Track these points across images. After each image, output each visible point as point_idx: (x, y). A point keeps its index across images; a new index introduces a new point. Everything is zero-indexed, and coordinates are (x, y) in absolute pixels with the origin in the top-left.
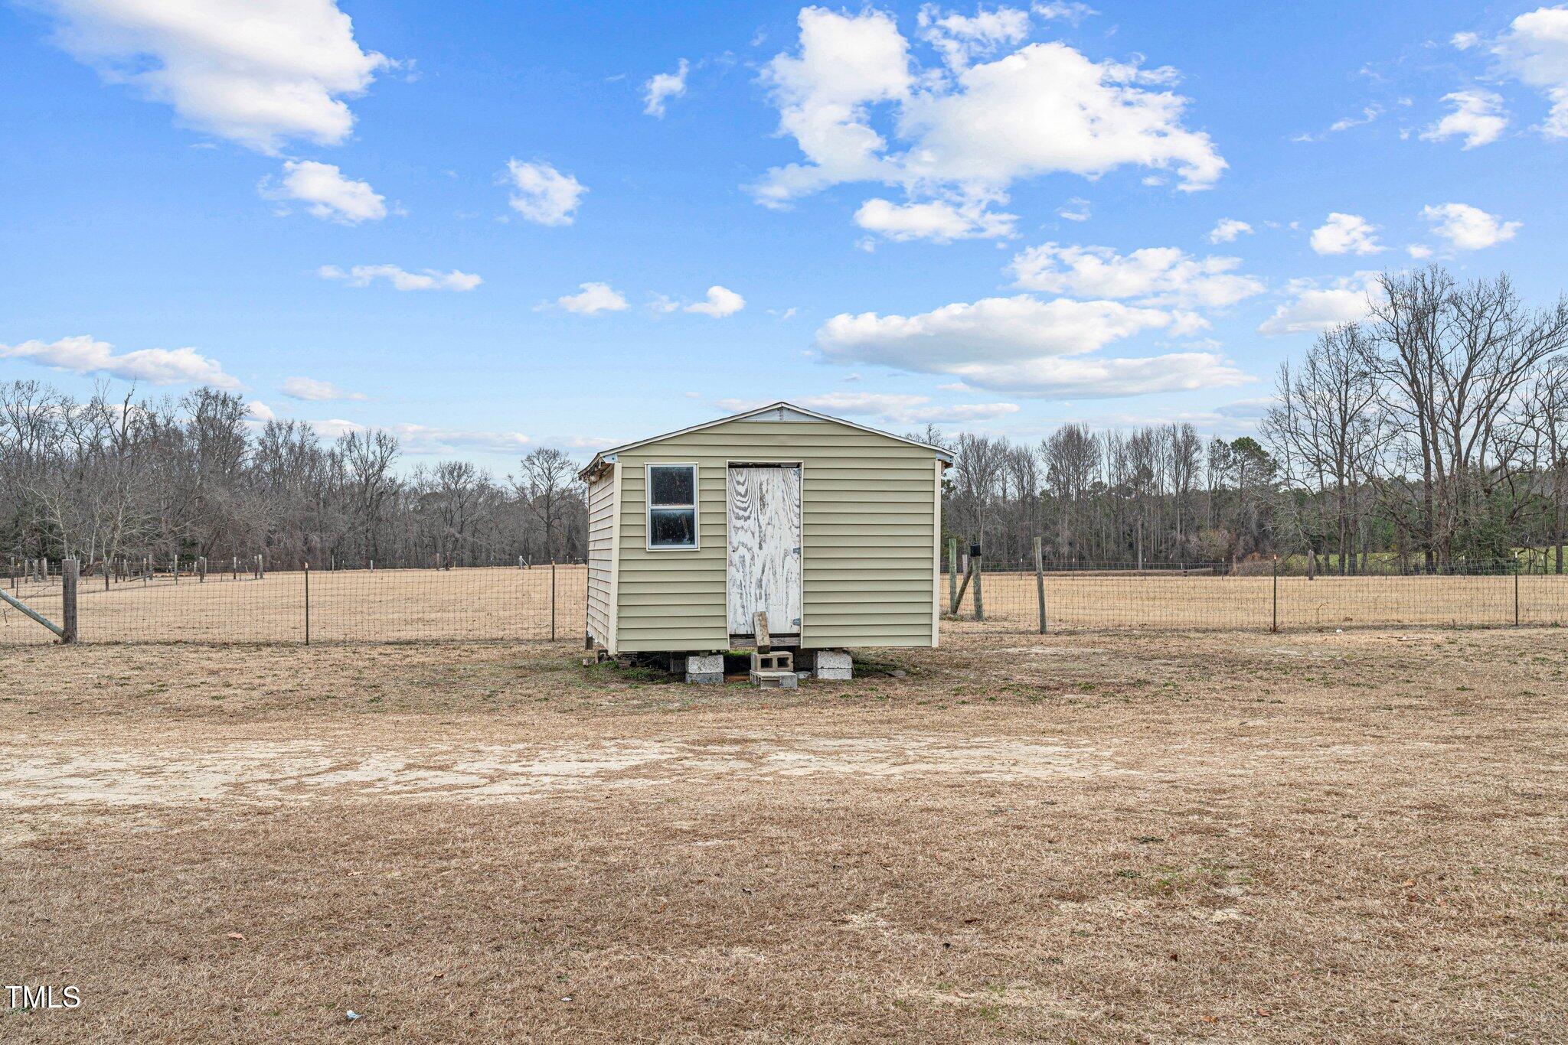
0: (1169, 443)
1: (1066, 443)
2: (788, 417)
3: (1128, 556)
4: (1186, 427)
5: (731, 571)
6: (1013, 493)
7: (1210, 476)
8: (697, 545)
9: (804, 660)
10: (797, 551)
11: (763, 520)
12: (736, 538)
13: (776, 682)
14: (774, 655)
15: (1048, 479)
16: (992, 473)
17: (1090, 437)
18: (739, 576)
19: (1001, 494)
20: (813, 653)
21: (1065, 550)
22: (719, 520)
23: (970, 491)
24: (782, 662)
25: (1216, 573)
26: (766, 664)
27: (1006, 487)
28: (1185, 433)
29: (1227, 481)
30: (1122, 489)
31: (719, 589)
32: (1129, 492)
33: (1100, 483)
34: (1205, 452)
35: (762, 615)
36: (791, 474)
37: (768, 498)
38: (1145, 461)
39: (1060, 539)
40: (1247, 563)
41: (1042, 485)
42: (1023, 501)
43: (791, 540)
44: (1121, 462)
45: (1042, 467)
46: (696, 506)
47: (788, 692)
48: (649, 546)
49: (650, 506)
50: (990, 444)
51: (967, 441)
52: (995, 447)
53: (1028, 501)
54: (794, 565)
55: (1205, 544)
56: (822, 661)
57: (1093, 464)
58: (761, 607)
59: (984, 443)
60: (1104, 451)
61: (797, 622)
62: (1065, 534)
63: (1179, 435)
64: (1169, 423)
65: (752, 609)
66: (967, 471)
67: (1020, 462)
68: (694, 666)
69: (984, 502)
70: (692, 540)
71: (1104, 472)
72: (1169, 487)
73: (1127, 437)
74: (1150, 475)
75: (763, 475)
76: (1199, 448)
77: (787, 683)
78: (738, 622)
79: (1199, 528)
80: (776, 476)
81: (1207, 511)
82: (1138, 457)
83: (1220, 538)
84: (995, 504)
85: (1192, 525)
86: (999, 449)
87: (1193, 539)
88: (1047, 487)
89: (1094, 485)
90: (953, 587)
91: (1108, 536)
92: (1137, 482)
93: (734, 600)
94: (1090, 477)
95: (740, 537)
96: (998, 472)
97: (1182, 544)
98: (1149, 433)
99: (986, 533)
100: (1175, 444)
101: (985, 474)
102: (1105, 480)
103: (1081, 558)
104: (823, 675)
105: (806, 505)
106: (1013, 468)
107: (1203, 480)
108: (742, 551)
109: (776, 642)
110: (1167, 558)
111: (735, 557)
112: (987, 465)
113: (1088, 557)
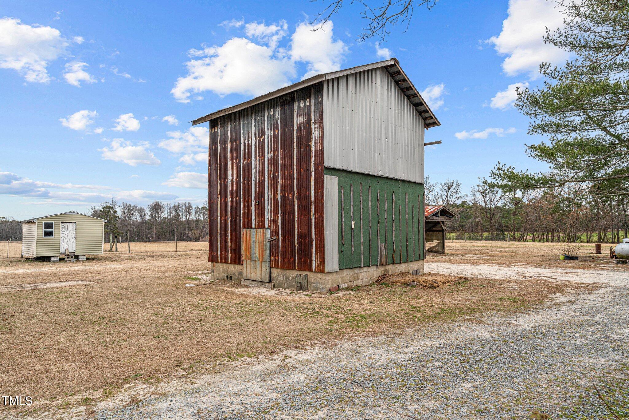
0: (184, 207)
1: (155, 207)
2: (73, 214)
3: (172, 237)
4: (189, 203)
5: (61, 241)
6: (139, 219)
7: (195, 216)
8: (54, 236)
9: (76, 257)
10: (75, 238)
11: (68, 232)
12: (62, 235)
13: (70, 261)
14: (70, 256)
15: (150, 216)
16: (132, 214)
17: (162, 205)
18: (63, 242)
19: (135, 220)
20: (78, 256)
21: (154, 236)
22: (59, 232)
23: (125, 219)
24: (72, 257)
25: (196, 241)
26: (68, 258)
27: (137, 218)
28: (188, 204)
29: (199, 218)
30: (172, 219)
31: (58, 244)
32: (173, 220)
33: (165, 217)
34: (194, 210)
35: (67, 249)
36: (74, 224)
37: (69, 228)
38: (178, 212)
39: (153, 233)
40: (203, 239)
41: (148, 217)
42: (142, 222)
43: (74, 236)
44: (171, 212)
45: (148, 212)
46: (54, 230)
47: (73, 262)
48: (43, 237)
49: (43, 230)
50: (132, 205)
51: (125, 205)
52: (133, 206)
53: (143, 222)
54: (74, 240)
55: (193, 234)
56: (80, 257)
57: (163, 212)
58: (67, 248)
59: (130, 205)
60: (166, 208)
61: (75, 250)
62: (154, 231)
63: (187, 205)
64: (184, 202)
65: (65, 248)
66: (124, 213)
67: (141, 211)
68: (52, 259)
69: (130, 222)
70: (53, 236)
71: (166, 214)
72: (184, 219)
73: (173, 205)
74: (179, 215)
75: (68, 224)
76: (192, 209)
77: (73, 261)
78: (62, 250)
79: (192, 230)
80: (71, 224)
81: (194, 225)
82: (176, 211)
83: (197, 233)
84: (133, 223)
85: (190, 229)
86: (134, 207)
87: (190, 233)
88: (150, 218)
89: (164, 218)
90: (111, 245)
91: (167, 232)
92: (175, 217)
93: (61, 246)
94: (162, 216)
95: (63, 235)
96: (134, 214)
97: (187, 234)
98: (179, 204)
99: (130, 231)
100: (186, 207)
101: (130, 214)
102: (166, 216)
103: (159, 238)
104: (80, 260)
105: (77, 229)
106: (139, 213)
107: (193, 217)
108: (63, 238)
109: (70, 254)
110: (183, 238)
111: (62, 239)
112: (131, 211)
113: (161, 238)
